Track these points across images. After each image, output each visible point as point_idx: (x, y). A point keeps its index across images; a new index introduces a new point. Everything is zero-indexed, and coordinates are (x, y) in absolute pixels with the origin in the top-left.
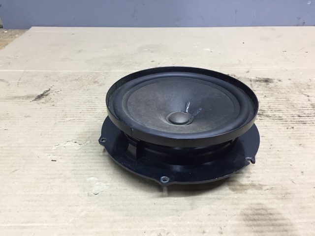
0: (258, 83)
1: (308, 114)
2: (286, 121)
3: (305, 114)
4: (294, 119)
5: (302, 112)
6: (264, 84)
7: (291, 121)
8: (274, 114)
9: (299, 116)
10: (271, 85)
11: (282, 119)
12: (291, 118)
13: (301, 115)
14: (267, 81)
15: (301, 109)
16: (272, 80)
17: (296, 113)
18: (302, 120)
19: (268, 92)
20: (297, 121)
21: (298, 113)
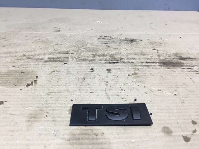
0: (125, 41)
1: (154, 61)
2: (136, 65)
3: (151, 61)
4: (142, 64)
5: (149, 60)
6: (129, 42)
7: (140, 65)
8: (129, 60)
9: (147, 62)
10: (134, 43)
11: (133, 64)
12: (140, 63)
13: (148, 62)
14: (132, 40)
15: (150, 58)
16: (136, 40)
17: (145, 60)
18: (148, 65)
19: (130, 47)
20: (144, 65)
21: (146, 61)
